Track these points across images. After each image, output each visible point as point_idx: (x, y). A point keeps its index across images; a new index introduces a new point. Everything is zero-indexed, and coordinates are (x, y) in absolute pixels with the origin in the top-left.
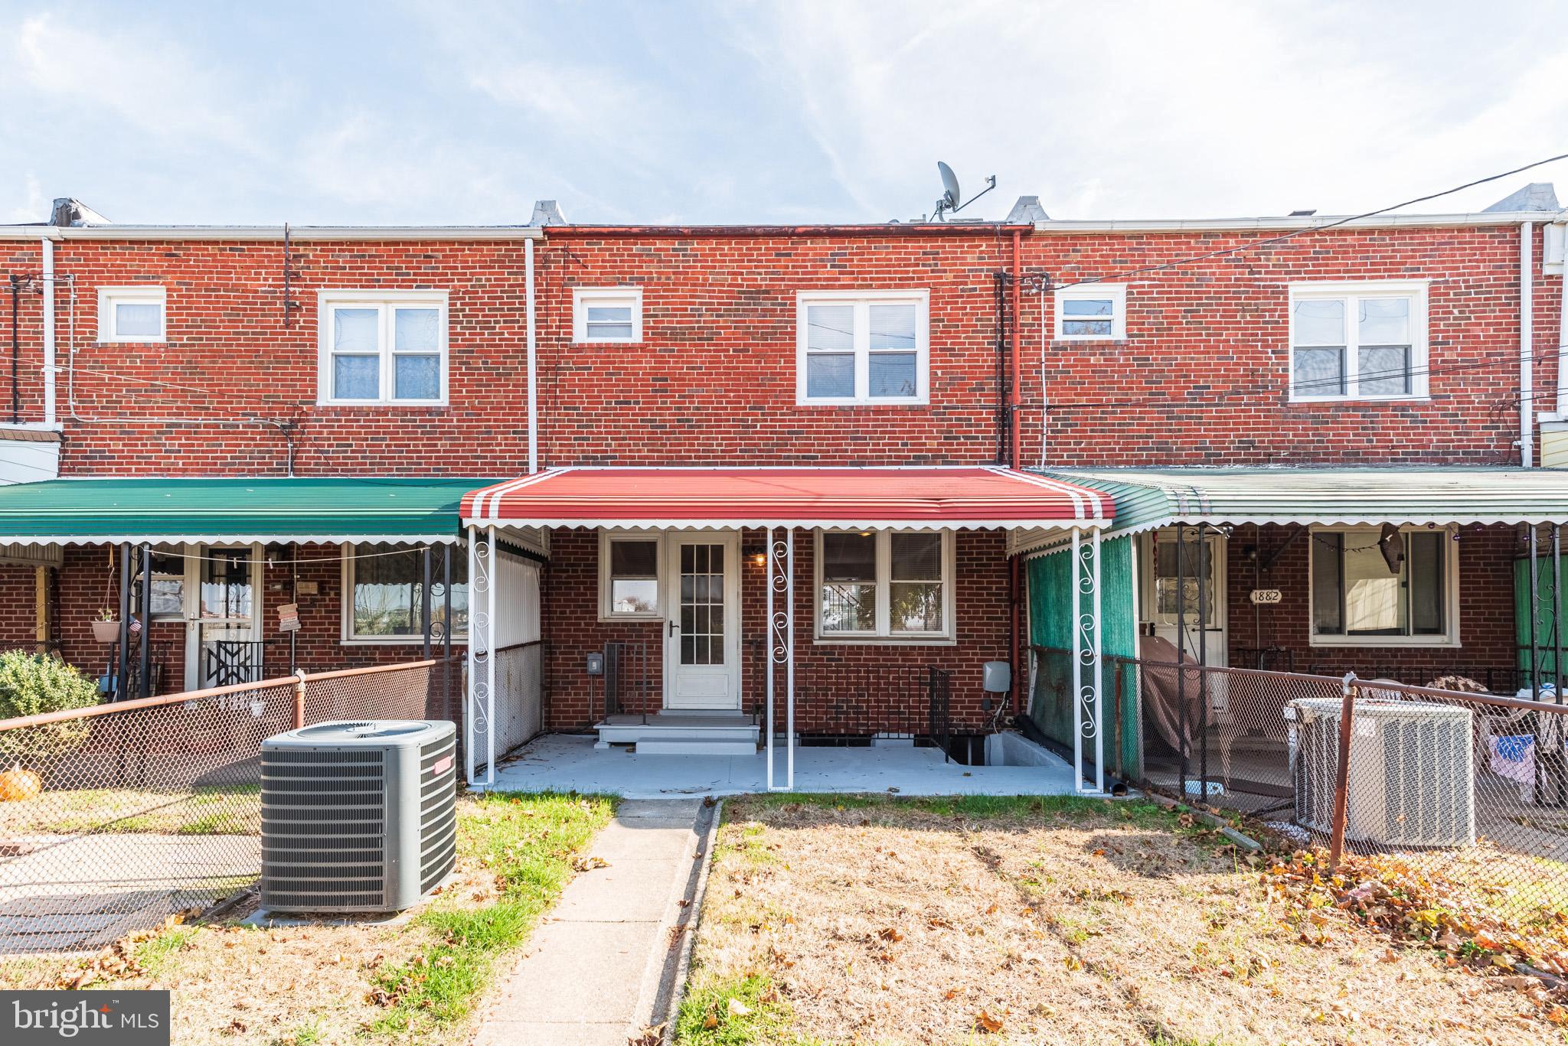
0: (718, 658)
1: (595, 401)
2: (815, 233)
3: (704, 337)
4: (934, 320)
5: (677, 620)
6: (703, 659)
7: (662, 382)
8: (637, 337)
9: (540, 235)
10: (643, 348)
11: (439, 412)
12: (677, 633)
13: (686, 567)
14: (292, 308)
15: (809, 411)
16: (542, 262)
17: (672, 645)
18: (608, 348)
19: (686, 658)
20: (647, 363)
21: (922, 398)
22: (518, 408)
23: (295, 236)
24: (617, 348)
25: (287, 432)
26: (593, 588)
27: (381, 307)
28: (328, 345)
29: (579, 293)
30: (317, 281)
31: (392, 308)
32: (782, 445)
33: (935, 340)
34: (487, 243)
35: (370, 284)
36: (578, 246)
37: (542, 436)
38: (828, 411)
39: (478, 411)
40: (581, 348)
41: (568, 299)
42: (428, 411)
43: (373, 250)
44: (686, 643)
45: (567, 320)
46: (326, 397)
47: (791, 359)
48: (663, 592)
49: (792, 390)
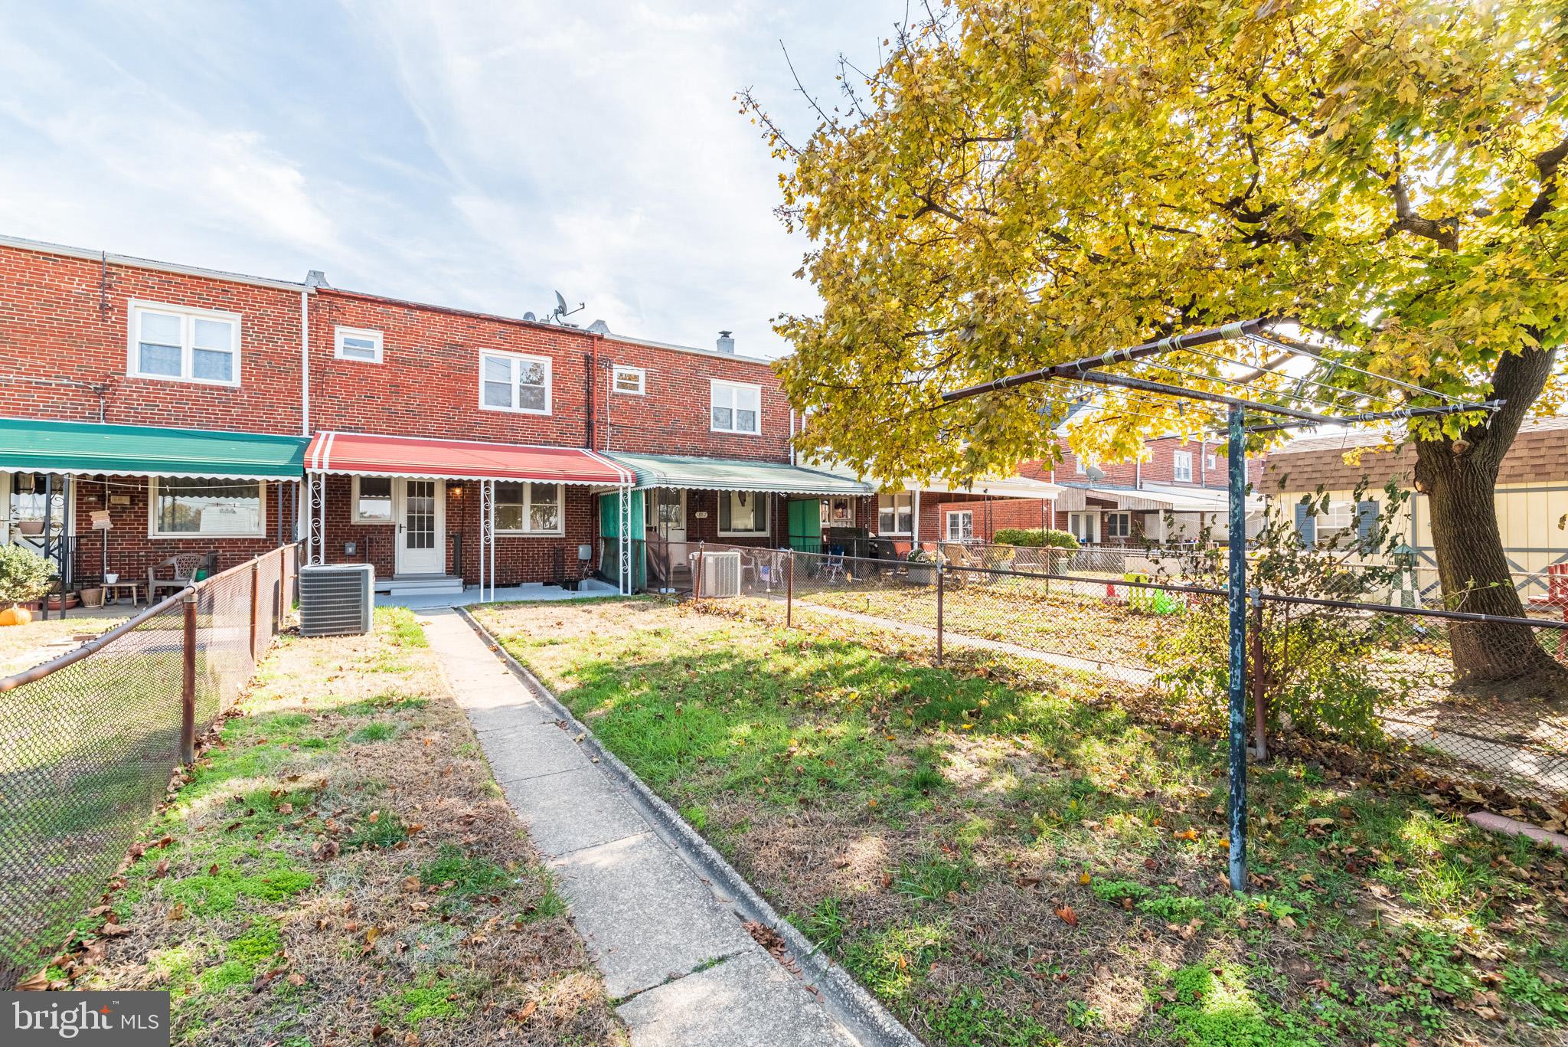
0: (431, 545)
1: (350, 394)
2: (491, 320)
3: (421, 365)
4: (554, 373)
5: (405, 523)
6: (421, 546)
7: (396, 388)
8: (378, 359)
9: (314, 292)
10: (383, 367)
11: (234, 390)
12: (405, 531)
13: (411, 493)
14: (104, 308)
15: (486, 413)
16: (313, 308)
17: (401, 538)
18: (360, 364)
19: (410, 545)
20: (386, 376)
21: (548, 411)
22: (295, 392)
23: (109, 260)
24: (366, 365)
25: (100, 393)
26: (348, 504)
27: (183, 318)
28: (136, 335)
29: (338, 330)
30: (128, 293)
31: (192, 319)
32: (471, 429)
33: (554, 383)
34: (273, 289)
35: (176, 301)
36: (339, 302)
37: (312, 412)
38: (497, 414)
39: (264, 393)
40: (340, 362)
41: (331, 331)
42: (225, 389)
43: (179, 280)
44: (410, 537)
45: (330, 344)
46: (133, 371)
47: (476, 383)
48: (395, 508)
49: (476, 401)
